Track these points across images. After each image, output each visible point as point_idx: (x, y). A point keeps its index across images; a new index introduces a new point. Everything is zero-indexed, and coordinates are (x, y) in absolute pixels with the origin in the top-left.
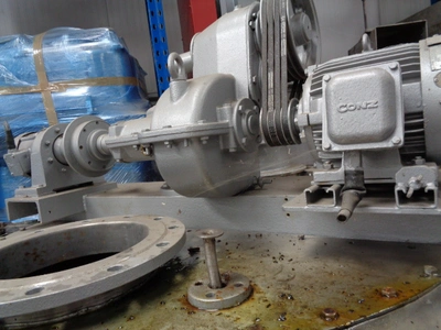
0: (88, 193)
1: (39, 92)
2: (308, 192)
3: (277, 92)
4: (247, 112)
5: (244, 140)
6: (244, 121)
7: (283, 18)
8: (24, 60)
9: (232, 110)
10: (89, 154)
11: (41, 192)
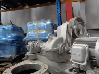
0: (38, 54)
1: (36, 32)
2: (69, 69)
3: (69, 43)
4: (64, 46)
5: (62, 52)
6: (63, 48)
7: (72, 27)
8: (34, 26)
9: (60, 45)
10: (38, 48)
11: (30, 54)
